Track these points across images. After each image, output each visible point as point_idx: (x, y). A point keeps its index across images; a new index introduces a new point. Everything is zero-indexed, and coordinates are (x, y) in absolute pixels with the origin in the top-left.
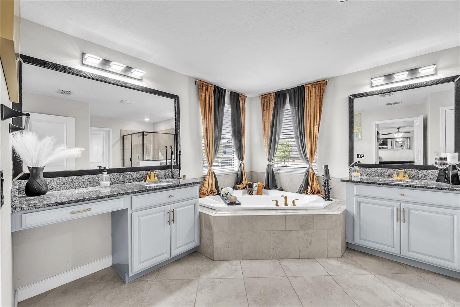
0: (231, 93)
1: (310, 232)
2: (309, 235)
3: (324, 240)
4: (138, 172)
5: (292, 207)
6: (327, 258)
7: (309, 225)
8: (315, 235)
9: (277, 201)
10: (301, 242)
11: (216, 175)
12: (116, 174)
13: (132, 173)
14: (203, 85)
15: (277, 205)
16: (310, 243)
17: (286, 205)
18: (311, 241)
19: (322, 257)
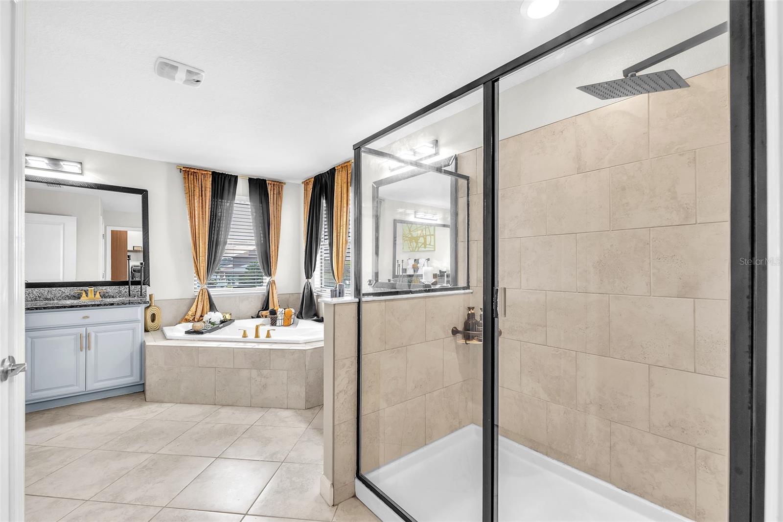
0: (251, 181)
1: (265, 372)
2: (264, 376)
3: (283, 383)
4: (72, 288)
5: (264, 340)
6: (287, 409)
7: (264, 362)
8: (271, 377)
9: (245, 331)
10: (253, 384)
11: (212, 296)
12: (36, 289)
13: (62, 289)
14: (190, 173)
15: (245, 336)
16: (265, 386)
17: (257, 336)
18: (265, 384)
19: (280, 407)
